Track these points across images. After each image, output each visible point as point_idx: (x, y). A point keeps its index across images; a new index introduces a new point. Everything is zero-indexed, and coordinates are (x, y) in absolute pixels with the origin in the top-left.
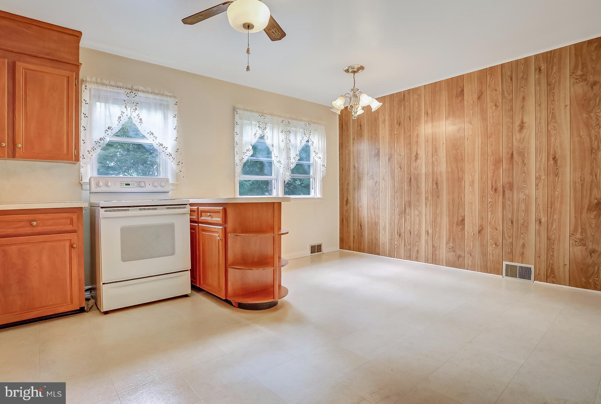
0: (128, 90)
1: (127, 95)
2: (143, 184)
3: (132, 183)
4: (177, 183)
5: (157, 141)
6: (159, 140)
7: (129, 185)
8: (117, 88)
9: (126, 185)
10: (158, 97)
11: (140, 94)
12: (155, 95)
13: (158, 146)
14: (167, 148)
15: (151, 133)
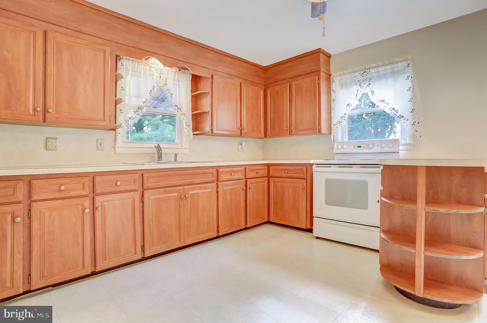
0: (362, 71)
1: (362, 76)
2: (371, 146)
3: (363, 145)
4: (414, 143)
5: (390, 107)
6: (392, 105)
7: (360, 147)
8: (354, 73)
9: (358, 147)
10: (388, 67)
11: (373, 71)
12: (385, 66)
13: (390, 110)
14: (397, 111)
15: (381, 101)
